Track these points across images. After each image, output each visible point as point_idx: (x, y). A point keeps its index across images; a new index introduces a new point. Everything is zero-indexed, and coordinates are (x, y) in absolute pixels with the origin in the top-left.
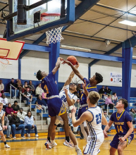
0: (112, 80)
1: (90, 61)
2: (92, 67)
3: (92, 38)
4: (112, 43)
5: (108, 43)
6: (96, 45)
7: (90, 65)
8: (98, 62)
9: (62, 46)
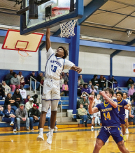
0: (134, 71)
1: (112, 52)
2: (114, 58)
3: (113, 29)
5: (130, 33)
6: (118, 36)
7: (112, 56)
8: (120, 53)
9: (83, 37)
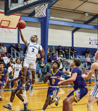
0: (90, 43)
1: (73, 29)
3: (74, 11)
4: (90, 14)
5: (87, 15)
7: (73, 32)
8: (79, 30)
